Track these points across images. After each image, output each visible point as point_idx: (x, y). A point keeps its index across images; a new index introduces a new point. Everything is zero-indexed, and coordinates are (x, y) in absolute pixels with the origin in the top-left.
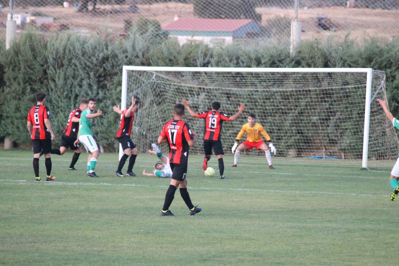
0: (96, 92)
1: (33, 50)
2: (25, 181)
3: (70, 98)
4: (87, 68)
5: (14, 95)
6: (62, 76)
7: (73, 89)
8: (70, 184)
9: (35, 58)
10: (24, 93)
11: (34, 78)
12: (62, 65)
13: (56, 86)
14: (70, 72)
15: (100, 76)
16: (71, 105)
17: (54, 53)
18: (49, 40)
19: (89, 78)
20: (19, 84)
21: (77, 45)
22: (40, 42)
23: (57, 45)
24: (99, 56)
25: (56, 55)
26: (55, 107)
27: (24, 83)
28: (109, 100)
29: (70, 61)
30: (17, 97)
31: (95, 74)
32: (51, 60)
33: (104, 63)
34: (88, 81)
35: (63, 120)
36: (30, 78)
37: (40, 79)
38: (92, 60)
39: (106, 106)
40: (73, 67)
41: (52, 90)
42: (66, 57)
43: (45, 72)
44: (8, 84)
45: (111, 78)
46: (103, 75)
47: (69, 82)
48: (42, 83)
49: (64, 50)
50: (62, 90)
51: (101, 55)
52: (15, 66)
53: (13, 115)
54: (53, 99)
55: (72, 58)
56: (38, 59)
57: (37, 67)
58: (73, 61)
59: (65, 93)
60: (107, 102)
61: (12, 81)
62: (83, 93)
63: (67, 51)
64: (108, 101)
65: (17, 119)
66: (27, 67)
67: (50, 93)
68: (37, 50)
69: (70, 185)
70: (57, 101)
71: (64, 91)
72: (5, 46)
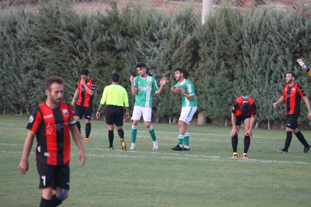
0: (291, 68)
1: (228, 24)
2: (219, 157)
3: (264, 74)
4: (282, 44)
5: (208, 70)
6: (257, 52)
7: (268, 65)
8: (264, 162)
9: (230, 34)
10: (218, 68)
11: (228, 53)
12: (258, 41)
13: (250, 61)
14: (265, 48)
15: (296, 52)
16: (265, 81)
17: (249, 29)
18: (244, 15)
19: (284, 53)
20: (213, 59)
21: (273, 20)
22: (236, 17)
23: (252, 20)
24: (295, 31)
25: (252, 31)
26: (249, 83)
27: (219, 59)
28: (305, 76)
29: (265, 36)
30: (212, 72)
31: (290, 50)
32: (246, 35)
33: (300, 38)
34: (284, 57)
35: (257, 96)
36: (225, 54)
37: (235, 55)
38: (288, 35)
39: (301, 83)
40: (268, 42)
41: (246, 65)
42: (261, 32)
43: (240, 48)
44: (202, 59)
45: (307, 54)
46: (299, 51)
47: (264, 57)
48: (236, 58)
49: (260, 25)
50: (257, 66)
51: (298, 30)
52: (210, 41)
53: (206, 90)
54: (247, 74)
55: (267, 34)
56: (233, 34)
57: (233, 43)
58: (269, 36)
59: (260, 69)
60: (302, 78)
61: (206, 57)
62: (277, 69)
63: (263, 26)
64: (303, 78)
65: (211, 94)
66: (222, 43)
67: (244, 69)
68: (233, 25)
69: (264, 163)
70: (251, 77)
71: (258, 67)
72: (201, 21)
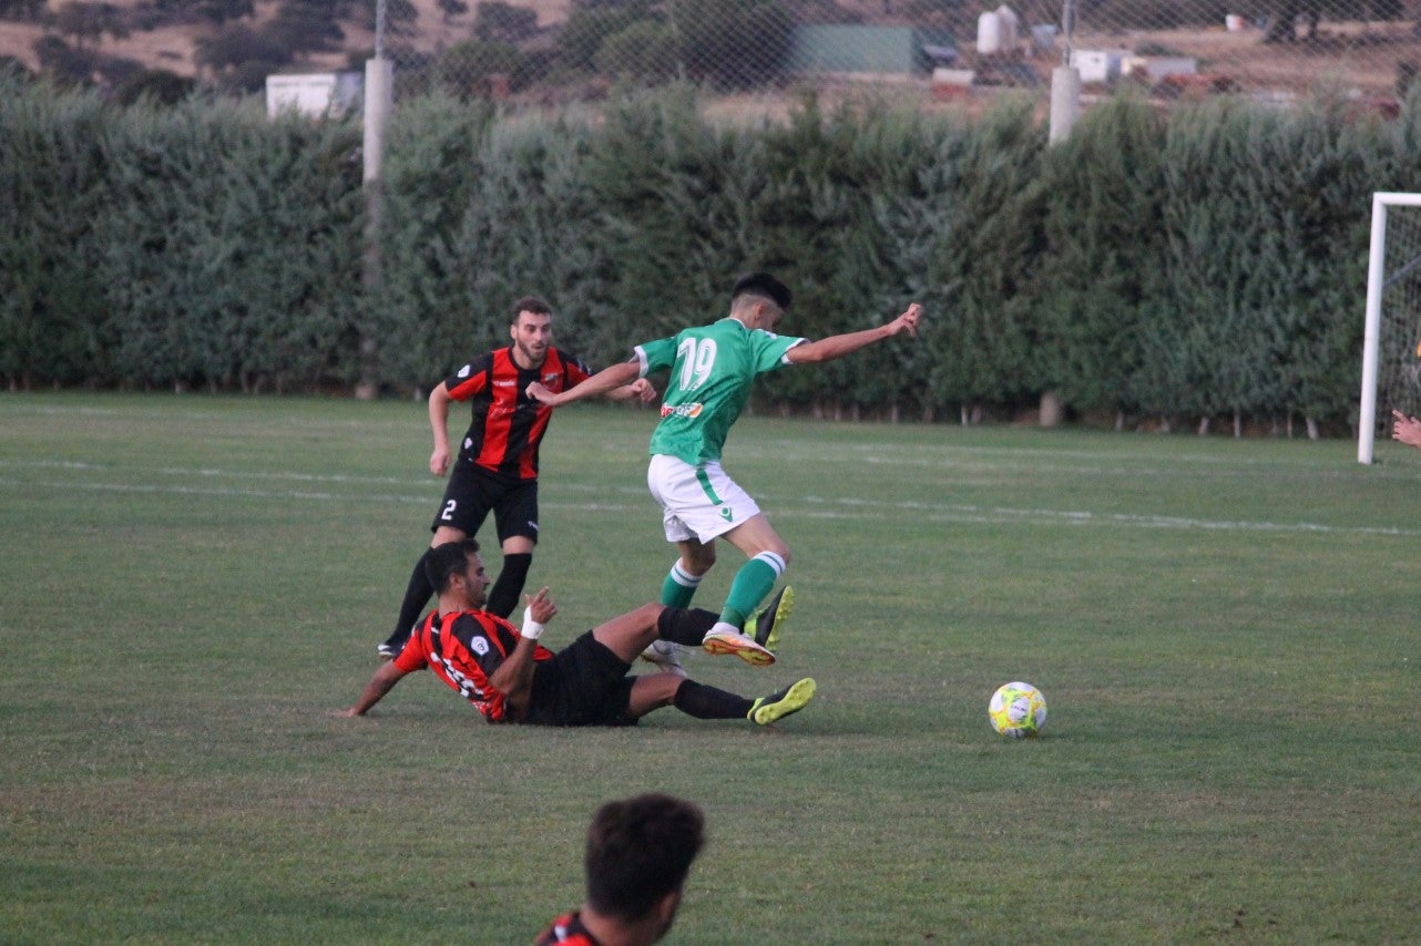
0: (1300, 268)
1: (1128, 149)
2: (1088, 514)
3: (1224, 285)
4: (1275, 200)
5: (1069, 275)
6: (1204, 223)
7: (1234, 260)
8: (1213, 526)
9: (1131, 173)
10: (1097, 269)
11: (1125, 226)
12: (1205, 191)
13: (1186, 248)
14: (1226, 209)
15: (1311, 222)
16: (1226, 304)
17: (1185, 159)
18: (1170, 120)
19: (1281, 228)
20: (1084, 244)
21: (1254, 133)
22: (1148, 127)
23: (1192, 134)
24: (1309, 165)
25: (1189, 164)
26: (1183, 309)
27: (1099, 243)
28: (1336, 290)
29: (1226, 178)
30: (1079, 281)
31: (1296, 217)
32: (1174, 177)
33: (1324, 184)
34: (1277, 235)
35: (1203, 346)
36: (1116, 229)
37: (1142, 231)
38: (1292, 175)
39: (1327, 308)
40: (1236, 195)
41: (1175, 261)
42: (1215, 169)
43: (1157, 212)
44: (1053, 243)
45: (1341, 230)
46: (1318, 219)
47: (1223, 238)
48: (1147, 241)
49: (1214, 146)
50: (1203, 262)
51: (1316, 163)
52: (1074, 191)
53: (1063, 329)
54: (1177, 286)
55: (1233, 172)
56: (1138, 173)
57: (1140, 198)
58: (1238, 178)
59: (1212, 270)
60: (1328, 296)
61: (1064, 237)
62: (1262, 268)
63: (1220, 151)
64: (1332, 293)
65: (1076, 342)
66: (1109, 200)
67: (1169, 271)
68: (1138, 150)
69: (1211, 530)
70: (1189, 293)
71: (1208, 266)
